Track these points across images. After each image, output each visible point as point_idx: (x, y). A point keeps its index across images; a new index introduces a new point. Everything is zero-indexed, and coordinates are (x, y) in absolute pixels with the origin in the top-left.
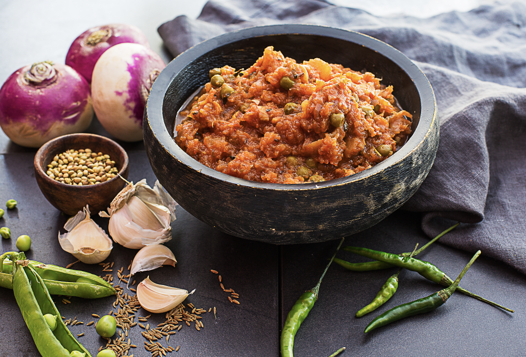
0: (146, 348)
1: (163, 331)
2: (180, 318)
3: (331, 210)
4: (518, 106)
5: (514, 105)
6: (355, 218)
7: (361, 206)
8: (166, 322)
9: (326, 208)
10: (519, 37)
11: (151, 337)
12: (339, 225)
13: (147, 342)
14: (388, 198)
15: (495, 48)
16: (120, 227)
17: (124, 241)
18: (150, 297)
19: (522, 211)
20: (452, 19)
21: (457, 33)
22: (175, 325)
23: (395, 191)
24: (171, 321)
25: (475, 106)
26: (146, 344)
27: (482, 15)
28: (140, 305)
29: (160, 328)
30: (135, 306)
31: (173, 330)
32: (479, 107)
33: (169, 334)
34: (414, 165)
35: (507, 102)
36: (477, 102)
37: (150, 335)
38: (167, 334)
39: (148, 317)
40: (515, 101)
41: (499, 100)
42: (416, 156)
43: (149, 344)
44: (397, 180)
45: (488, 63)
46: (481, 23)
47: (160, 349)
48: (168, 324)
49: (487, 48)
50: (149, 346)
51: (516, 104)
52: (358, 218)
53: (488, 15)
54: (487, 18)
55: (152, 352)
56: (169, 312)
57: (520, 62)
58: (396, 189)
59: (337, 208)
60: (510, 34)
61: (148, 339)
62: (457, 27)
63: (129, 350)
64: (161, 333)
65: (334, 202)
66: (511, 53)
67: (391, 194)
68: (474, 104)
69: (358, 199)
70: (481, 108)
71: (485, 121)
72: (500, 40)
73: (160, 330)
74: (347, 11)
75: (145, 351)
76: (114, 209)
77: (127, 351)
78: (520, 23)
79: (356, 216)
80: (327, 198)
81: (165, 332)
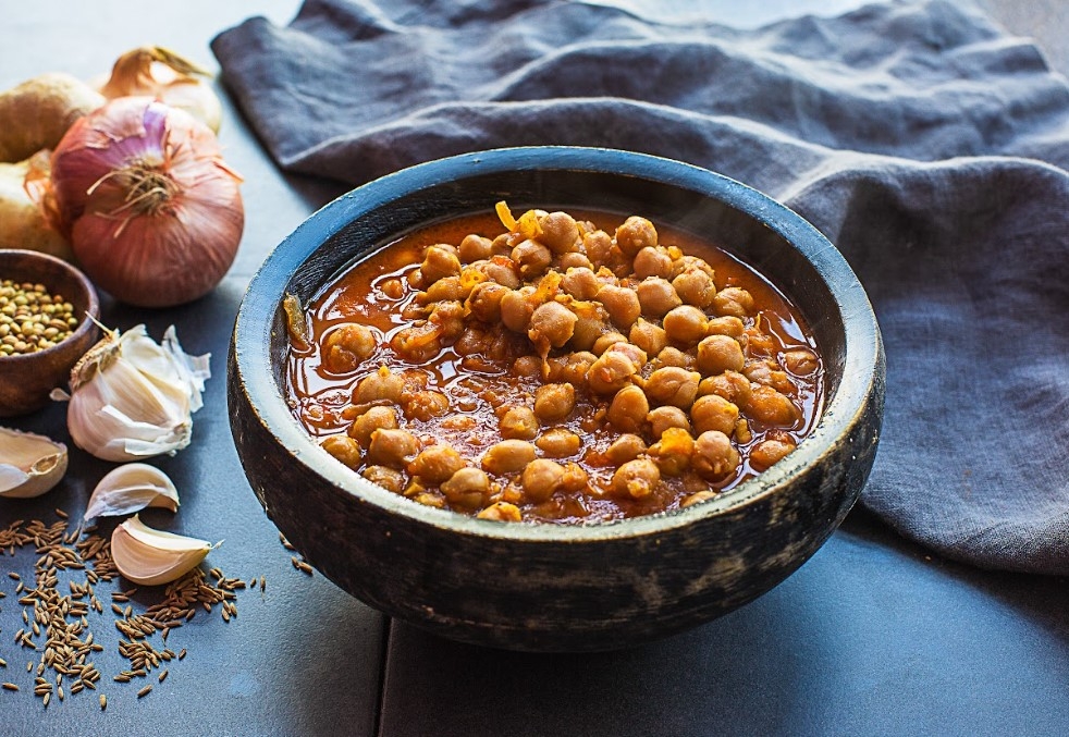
0: (120, 652)
1: (157, 620)
2: (194, 596)
3: (555, 592)
4: (905, 188)
5: (896, 187)
6: (611, 617)
7: (628, 594)
8: (166, 602)
9: (543, 585)
10: (935, 68)
11: (133, 631)
12: (576, 625)
13: (123, 641)
14: (698, 586)
15: (883, 88)
16: (86, 417)
17: (94, 445)
18: (134, 553)
19: (899, 397)
20: (803, 32)
21: (810, 58)
22: (182, 609)
23: (716, 574)
24: (175, 601)
25: (819, 187)
26: (121, 644)
27: (865, 24)
28: (116, 570)
29: (152, 613)
30: (109, 571)
31: (177, 619)
32: (827, 189)
33: (168, 626)
34: (773, 522)
35: (884, 181)
36: (824, 180)
37: (132, 627)
38: (164, 625)
39: (130, 592)
40: (900, 181)
41: (867, 178)
42: (783, 502)
43: (128, 644)
44: (723, 549)
45: (865, 117)
46: (862, 40)
47: (147, 653)
48: (169, 606)
49: (868, 87)
50: (126, 648)
51: (899, 186)
52: (621, 618)
53: (878, 24)
54: (873, 29)
55: (132, 660)
56: (171, 583)
57: (930, 118)
58: (718, 567)
59: (568, 590)
60: (917, 61)
61: (126, 635)
62: (811, 47)
63: (87, 654)
64: (153, 624)
65: (562, 575)
66: (913, 100)
67: (704, 577)
68: (817, 183)
69: (619, 579)
70: (829, 191)
71: (838, 216)
72: (895, 73)
73: (152, 617)
74: (586, 11)
75: (120, 657)
76: (78, 383)
77: (83, 656)
78: (940, 40)
79: (617, 614)
80: (548, 563)
81: (162, 621)
